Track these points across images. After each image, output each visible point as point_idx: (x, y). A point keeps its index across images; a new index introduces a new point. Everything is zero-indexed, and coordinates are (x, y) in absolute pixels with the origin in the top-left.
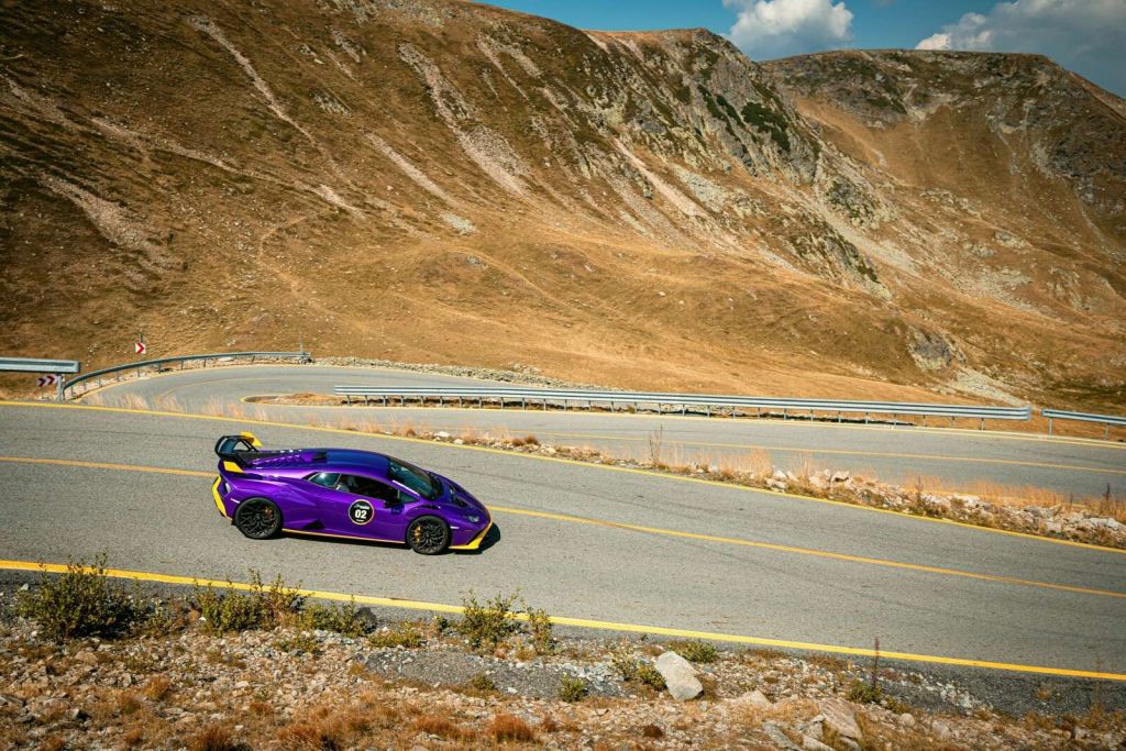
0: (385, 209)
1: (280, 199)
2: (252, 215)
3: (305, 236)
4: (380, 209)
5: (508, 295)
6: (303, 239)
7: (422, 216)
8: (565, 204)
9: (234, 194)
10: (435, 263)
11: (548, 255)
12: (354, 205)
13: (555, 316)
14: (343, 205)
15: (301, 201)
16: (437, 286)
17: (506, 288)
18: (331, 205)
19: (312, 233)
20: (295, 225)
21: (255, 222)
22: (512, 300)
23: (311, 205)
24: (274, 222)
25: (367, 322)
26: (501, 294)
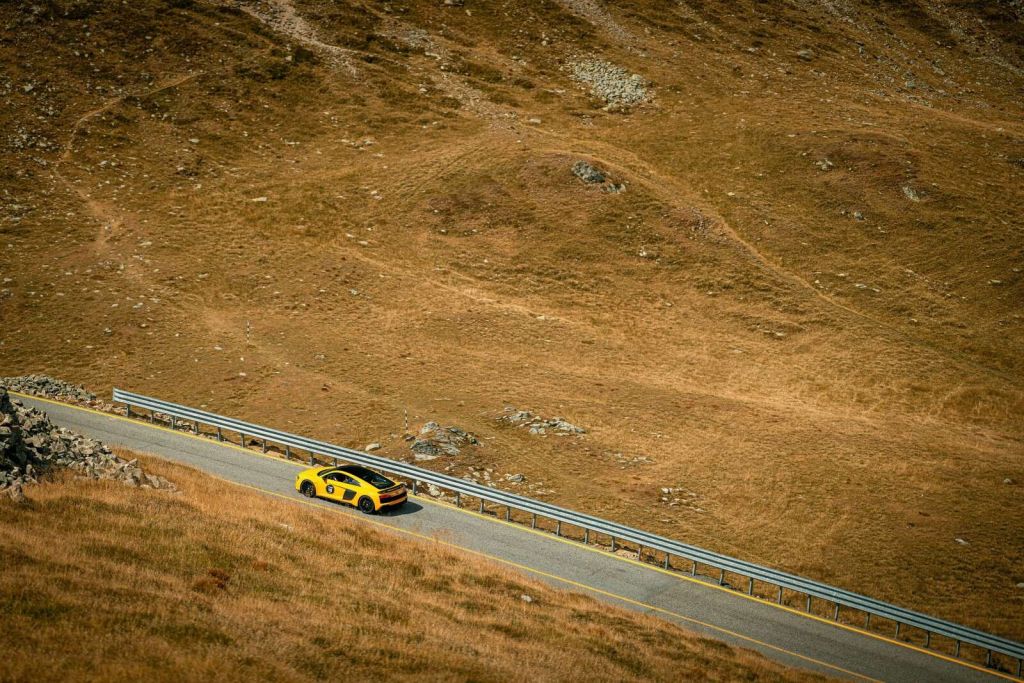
0: (421, 51)
1: (152, 29)
2: (70, 68)
3: (187, 114)
4: (406, 50)
5: (651, 258)
6: (180, 123)
7: (518, 66)
8: (956, 32)
9: (42, 19)
10: (486, 179)
11: (809, 159)
12: (339, 42)
13: (760, 310)
14: (314, 42)
15: (203, 33)
16: (469, 233)
17: (652, 240)
18: (279, 42)
19: (209, 108)
20: (170, 91)
21: (76, 84)
22: (657, 270)
23: (226, 43)
24: (122, 83)
25: (237, 313)
26: (633, 254)
